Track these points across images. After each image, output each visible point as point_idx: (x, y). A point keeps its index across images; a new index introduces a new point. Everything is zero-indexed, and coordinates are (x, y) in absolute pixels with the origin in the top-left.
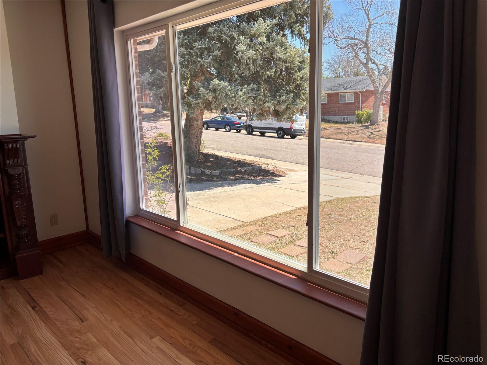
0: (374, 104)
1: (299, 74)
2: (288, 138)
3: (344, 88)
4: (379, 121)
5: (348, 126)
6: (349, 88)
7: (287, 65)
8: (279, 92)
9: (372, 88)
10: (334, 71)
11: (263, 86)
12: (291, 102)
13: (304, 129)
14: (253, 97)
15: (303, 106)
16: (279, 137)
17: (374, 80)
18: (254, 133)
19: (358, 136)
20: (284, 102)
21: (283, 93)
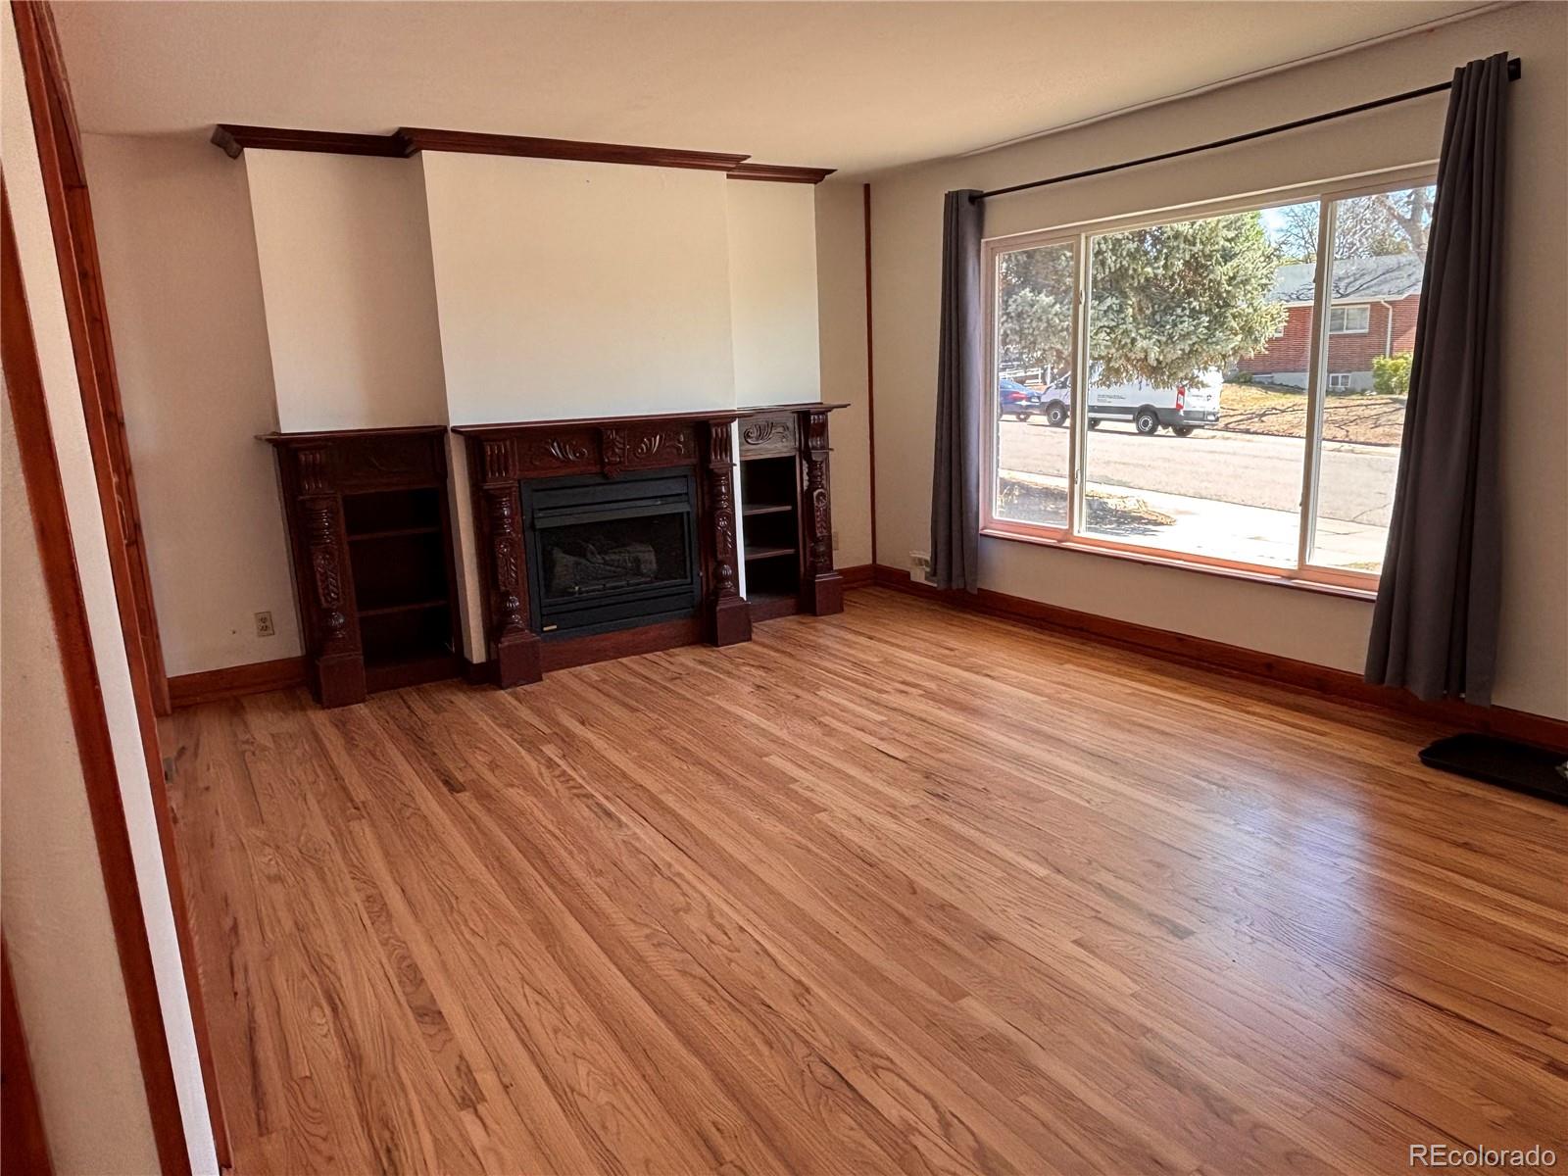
1: (1225, 268)
2: (1168, 434)
3: (1338, 292)
5: (1345, 401)
6: (1354, 292)
7: (1195, 249)
8: (1172, 315)
10: (1307, 236)
11: (1133, 300)
12: (1202, 337)
13: (1216, 410)
14: (1108, 327)
15: (1232, 345)
16: (1141, 433)
19: (1380, 430)
20: (1185, 337)
21: (1181, 317)
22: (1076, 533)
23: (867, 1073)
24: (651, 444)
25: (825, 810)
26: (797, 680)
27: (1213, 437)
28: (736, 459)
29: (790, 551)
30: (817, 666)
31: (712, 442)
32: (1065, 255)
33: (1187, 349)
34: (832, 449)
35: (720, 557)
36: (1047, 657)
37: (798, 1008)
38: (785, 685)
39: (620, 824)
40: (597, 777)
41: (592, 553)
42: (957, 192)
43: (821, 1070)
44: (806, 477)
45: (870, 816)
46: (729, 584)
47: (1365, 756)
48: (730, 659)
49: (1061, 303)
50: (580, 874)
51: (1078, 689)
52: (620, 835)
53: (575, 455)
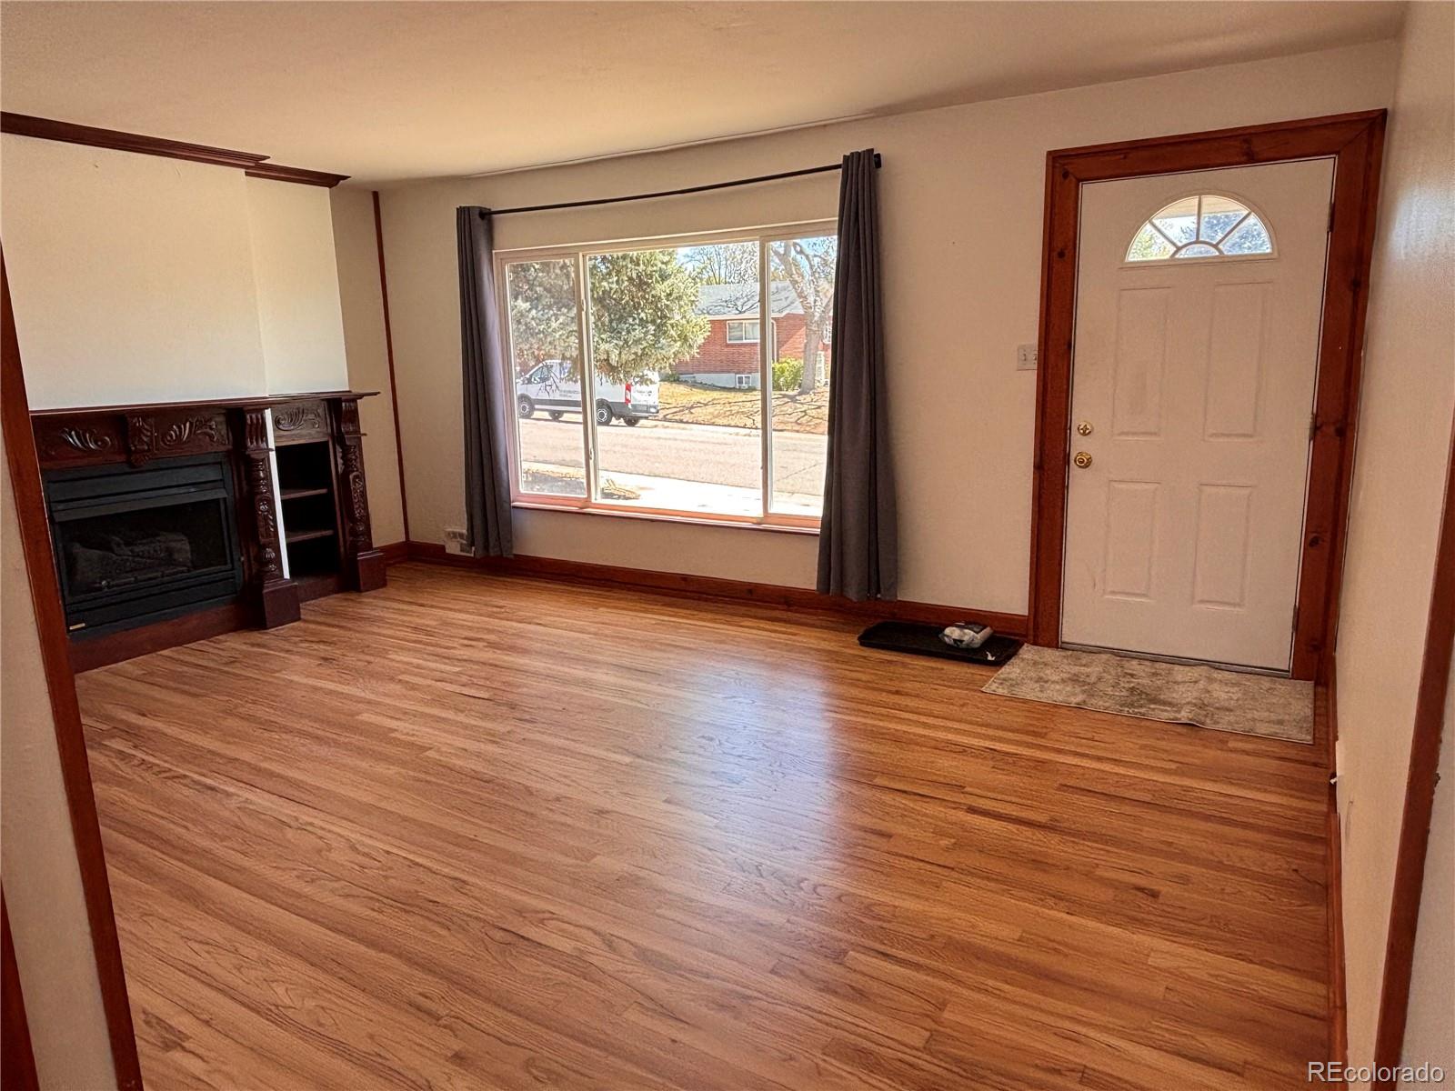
0: (806, 346)
1: (663, 286)
2: (620, 424)
3: (737, 310)
4: (818, 384)
6: (748, 309)
8: (625, 323)
9: (799, 310)
12: (650, 342)
13: (656, 404)
15: (674, 350)
17: (802, 292)
18: (537, 414)
19: (776, 419)
20: (637, 342)
21: (633, 325)
22: (593, 501)
23: (536, 926)
24: (181, 432)
25: (431, 748)
26: (365, 649)
27: (656, 426)
28: (272, 445)
29: (328, 533)
30: (379, 634)
31: (248, 430)
32: (534, 267)
33: (640, 352)
34: (365, 435)
35: (262, 540)
36: (584, 603)
37: (463, 897)
38: (352, 655)
39: (228, 795)
40: (182, 759)
41: (119, 545)
42: (469, 208)
43: (499, 935)
44: (340, 461)
45: (472, 745)
46: (272, 567)
47: (825, 645)
48: (286, 639)
49: (536, 309)
50: (205, 843)
51: (617, 625)
52: (233, 803)
53: (96, 443)
